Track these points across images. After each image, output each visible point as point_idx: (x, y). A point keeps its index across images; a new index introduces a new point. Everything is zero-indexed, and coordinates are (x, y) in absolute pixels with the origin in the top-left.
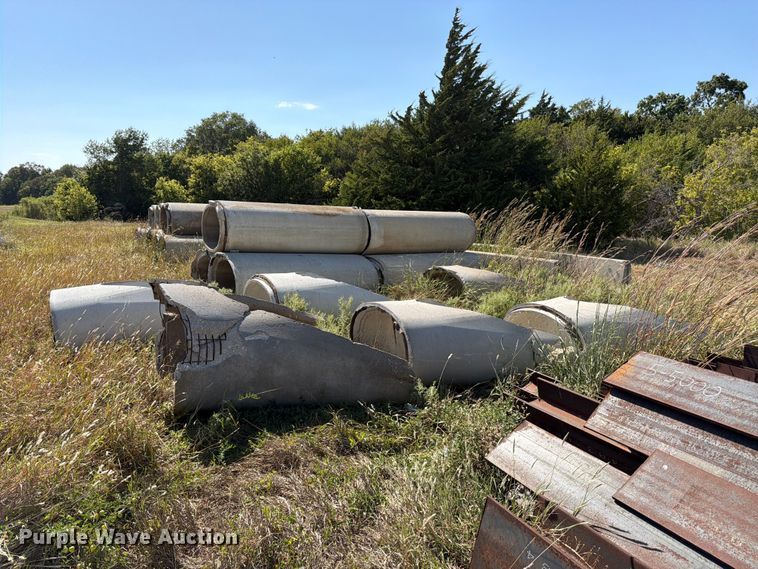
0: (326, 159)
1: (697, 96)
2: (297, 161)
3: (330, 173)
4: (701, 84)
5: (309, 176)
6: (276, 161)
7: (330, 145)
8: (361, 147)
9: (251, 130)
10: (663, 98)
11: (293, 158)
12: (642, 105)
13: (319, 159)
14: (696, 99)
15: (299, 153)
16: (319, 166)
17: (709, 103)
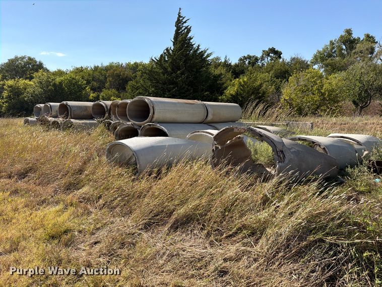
0: (88, 82)
1: (262, 56)
2: (72, 83)
3: (91, 89)
4: (264, 51)
5: (79, 91)
6: (61, 83)
7: (89, 75)
8: (108, 76)
9: (40, 66)
10: (249, 57)
11: (70, 81)
12: (241, 60)
13: (85, 82)
14: (262, 59)
15: (73, 79)
16: (84, 86)
17: (267, 60)
